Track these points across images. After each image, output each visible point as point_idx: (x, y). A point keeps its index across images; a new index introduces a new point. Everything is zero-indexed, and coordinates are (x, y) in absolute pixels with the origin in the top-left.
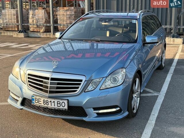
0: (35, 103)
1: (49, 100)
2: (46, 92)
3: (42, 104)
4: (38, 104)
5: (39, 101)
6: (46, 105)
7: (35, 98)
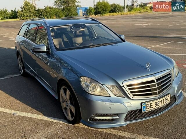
0: (146, 110)
1: (160, 100)
2: (156, 94)
3: (154, 107)
4: (150, 109)
5: (151, 106)
6: (157, 106)
7: (147, 105)
